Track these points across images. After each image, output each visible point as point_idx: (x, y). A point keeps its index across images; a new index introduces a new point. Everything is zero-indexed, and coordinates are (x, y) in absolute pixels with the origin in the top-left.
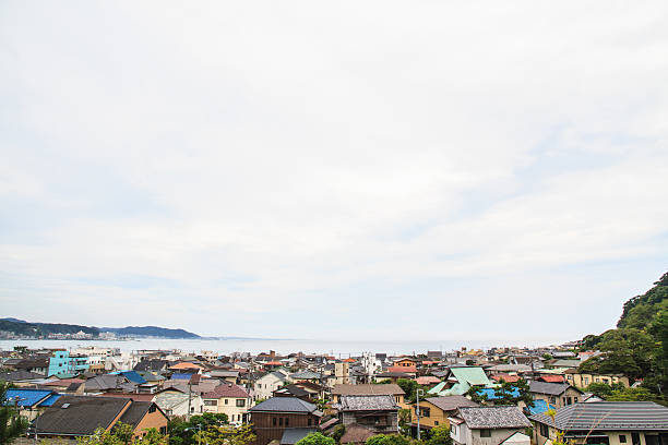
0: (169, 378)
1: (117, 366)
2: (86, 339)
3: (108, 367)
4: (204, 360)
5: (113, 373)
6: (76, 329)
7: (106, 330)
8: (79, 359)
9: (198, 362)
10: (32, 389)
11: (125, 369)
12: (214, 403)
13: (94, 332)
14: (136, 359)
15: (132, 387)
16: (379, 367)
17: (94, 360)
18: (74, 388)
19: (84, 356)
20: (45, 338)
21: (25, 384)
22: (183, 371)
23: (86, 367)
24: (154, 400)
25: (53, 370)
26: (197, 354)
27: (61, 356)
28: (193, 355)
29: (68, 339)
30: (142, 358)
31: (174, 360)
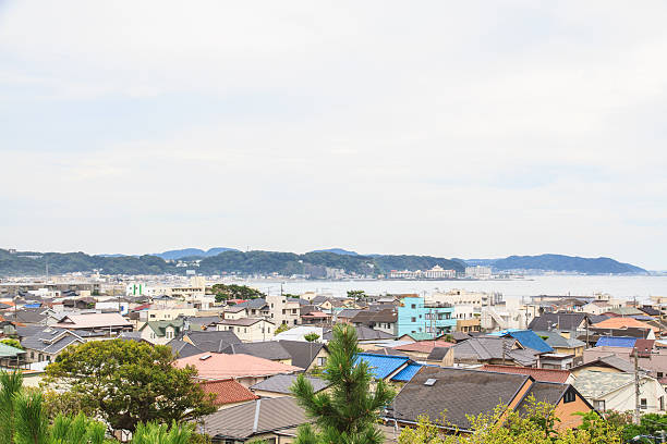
0: (593, 344)
1: (500, 322)
2: (447, 279)
3: (486, 324)
4: (656, 313)
5: (496, 333)
6: (429, 262)
7: (475, 263)
8: (441, 310)
9: (646, 316)
10: (379, 355)
11: (514, 327)
13: (457, 267)
14: (530, 310)
15: (527, 357)
17: (462, 312)
18: (438, 355)
19: (446, 306)
20: (387, 278)
21: (371, 347)
22: (617, 333)
23: (452, 323)
24: (570, 381)
25: (404, 326)
26: (642, 303)
27: (413, 306)
28: (635, 303)
29: (418, 278)
30: (541, 309)
31: (597, 313)
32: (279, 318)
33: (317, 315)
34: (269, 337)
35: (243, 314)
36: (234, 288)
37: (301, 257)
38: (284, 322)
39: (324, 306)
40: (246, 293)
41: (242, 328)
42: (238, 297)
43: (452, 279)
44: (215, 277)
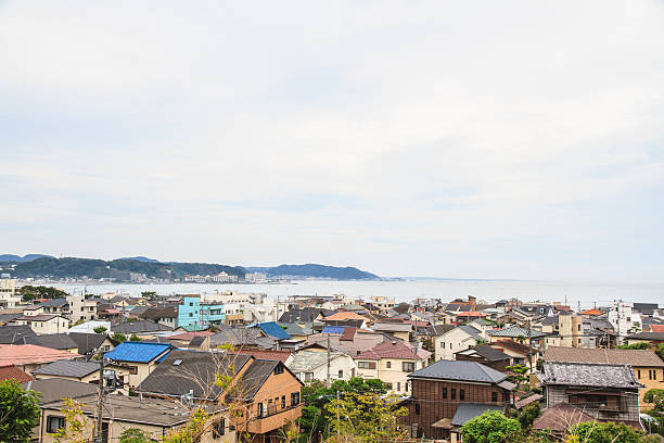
0: (320, 331)
1: (258, 316)
2: (228, 282)
3: (247, 317)
4: (373, 308)
6: (216, 269)
7: (253, 270)
8: (214, 307)
9: (365, 311)
10: (153, 343)
11: (268, 319)
12: (372, 366)
13: (239, 273)
14: (283, 307)
15: (269, 342)
16: (637, 324)
17: (230, 308)
18: (197, 342)
19: (221, 303)
20: (181, 281)
21: (150, 337)
22: (341, 323)
23: (221, 317)
24: (290, 359)
25: (183, 320)
26: (366, 301)
27: (191, 304)
28: (360, 301)
29: (207, 282)
30: (290, 306)
31: (333, 309)
32: (77, 315)
33: (111, 311)
34: (65, 330)
35: (41, 311)
36: (42, 289)
37: (109, 263)
38: (82, 318)
39: (120, 304)
40: (53, 294)
41: (39, 324)
42: (45, 297)
43: (236, 283)
44: (29, 279)
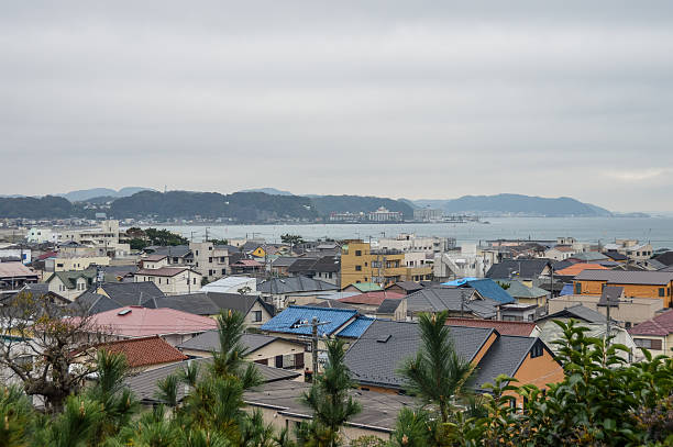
0: (557, 293)
1: (455, 269)
2: (394, 221)
3: (439, 272)
4: (622, 258)
5: (451, 283)
6: (373, 203)
7: (423, 205)
8: (389, 257)
9: (611, 261)
10: (322, 308)
11: (471, 275)
12: (656, 345)
13: (404, 209)
14: (488, 256)
15: (487, 308)
17: (413, 259)
18: (389, 307)
19: (394, 252)
20: (325, 220)
21: (312, 300)
23: (402, 271)
24: (536, 333)
25: (348, 276)
26: (607, 247)
27: (358, 253)
28: (598, 247)
29: (361, 221)
30: (500, 255)
31: (560, 259)
32: (205, 267)
33: (247, 263)
34: (196, 289)
35: (164, 263)
36: (151, 233)
37: (228, 198)
38: (210, 271)
39: (256, 253)
40: (167, 240)
41: (164, 280)
42: (157, 243)
43: (399, 222)
44: (129, 221)
